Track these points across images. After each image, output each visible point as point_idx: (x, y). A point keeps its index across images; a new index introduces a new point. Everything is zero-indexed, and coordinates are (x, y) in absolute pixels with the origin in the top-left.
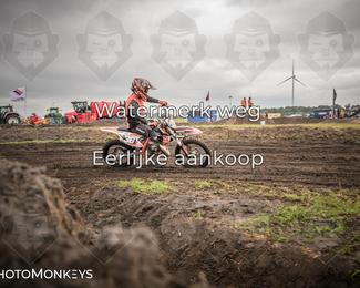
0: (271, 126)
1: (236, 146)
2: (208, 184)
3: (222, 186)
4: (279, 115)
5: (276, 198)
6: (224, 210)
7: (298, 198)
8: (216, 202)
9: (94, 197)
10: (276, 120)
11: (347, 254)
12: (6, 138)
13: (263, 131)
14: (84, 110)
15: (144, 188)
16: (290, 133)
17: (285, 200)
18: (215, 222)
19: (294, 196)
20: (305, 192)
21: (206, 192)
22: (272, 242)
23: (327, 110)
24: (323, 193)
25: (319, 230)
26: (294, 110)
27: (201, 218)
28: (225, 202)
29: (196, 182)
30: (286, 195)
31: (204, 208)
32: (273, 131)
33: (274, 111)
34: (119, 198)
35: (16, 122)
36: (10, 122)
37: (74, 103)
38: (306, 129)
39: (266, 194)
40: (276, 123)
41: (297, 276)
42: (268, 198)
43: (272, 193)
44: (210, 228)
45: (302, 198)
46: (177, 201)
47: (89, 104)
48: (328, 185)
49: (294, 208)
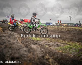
0: (65, 27)
1: (56, 31)
2: (49, 39)
3: (52, 40)
4: (67, 25)
5: (64, 43)
6: (52, 45)
7: (69, 44)
8: (51, 43)
9: (24, 40)
10: (66, 26)
11: (79, 56)
12: (5, 26)
13: (63, 28)
14: (22, 21)
15: (35, 39)
16: (69, 29)
17: (66, 44)
18: (50, 47)
19: (68, 43)
20: (71, 42)
21: (49, 41)
22: (63, 52)
23: (78, 24)
24: (75, 43)
25: (73, 51)
26: (70, 24)
27: (47, 46)
28: (53, 43)
29: (47, 39)
30: (67, 43)
31: (48, 44)
32: (65, 28)
33: (66, 24)
34: (29, 41)
35: (7, 22)
36: (6, 22)
37: (20, 19)
38: (73, 29)
39: (62, 42)
40: (66, 27)
41: (67, 60)
42: (63, 43)
43: (64, 42)
44: (49, 49)
45: (70, 44)
46: (42, 42)
47: (24, 19)
48: (76, 41)
49: (68, 46)
